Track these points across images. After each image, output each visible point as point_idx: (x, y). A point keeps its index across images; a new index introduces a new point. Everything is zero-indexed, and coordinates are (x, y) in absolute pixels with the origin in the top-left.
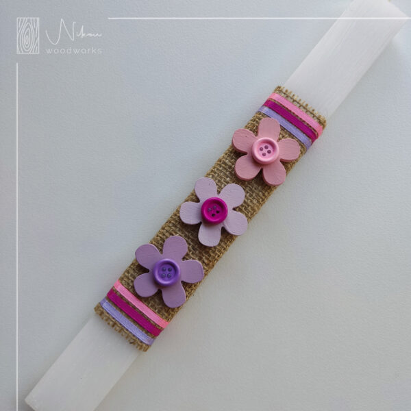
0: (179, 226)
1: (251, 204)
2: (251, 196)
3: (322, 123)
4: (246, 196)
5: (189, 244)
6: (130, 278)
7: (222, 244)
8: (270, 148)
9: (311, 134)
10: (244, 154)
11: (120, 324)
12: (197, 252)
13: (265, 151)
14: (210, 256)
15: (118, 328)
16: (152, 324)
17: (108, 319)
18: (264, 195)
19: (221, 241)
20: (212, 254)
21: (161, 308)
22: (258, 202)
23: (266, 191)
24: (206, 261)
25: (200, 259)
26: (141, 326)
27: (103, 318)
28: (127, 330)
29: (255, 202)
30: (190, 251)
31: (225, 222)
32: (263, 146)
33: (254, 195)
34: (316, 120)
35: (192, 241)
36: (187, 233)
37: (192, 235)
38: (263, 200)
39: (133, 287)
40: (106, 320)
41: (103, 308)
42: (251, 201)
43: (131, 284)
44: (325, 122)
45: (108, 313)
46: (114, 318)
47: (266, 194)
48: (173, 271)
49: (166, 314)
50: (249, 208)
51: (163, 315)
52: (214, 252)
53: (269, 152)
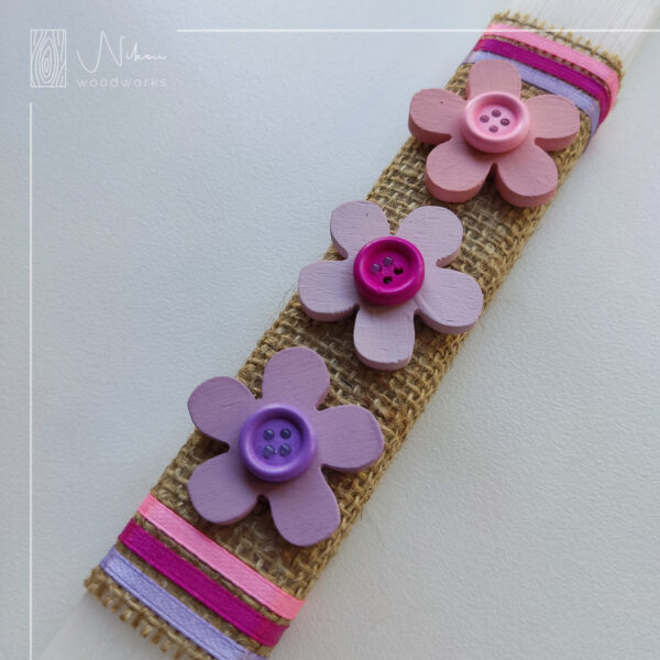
0: (299, 330)
1: (479, 255)
2: (476, 236)
3: (614, 66)
4: (464, 239)
5: (333, 371)
6: (180, 479)
7: (421, 361)
8: (505, 114)
9: (594, 88)
10: (445, 138)
11: (157, 616)
12: (356, 389)
13: (495, 121)
14: (392, 395)
15: (149, 629)
16: (247, 608)
17: (120, 604)
18: (509, 231)
19: (417, 353)
20: (398, 391)
21: (272, 554)
22: (498, 249)
23: (513, 222)
24: (384, 411)
25: (368, 405)
26: (217, 615)
27: (105, 604)
28: (177, 632)
29: (490, 249)
30: (337, 389)
31: (419, 295)
32: (488, 112)
33: (484, 233)
34: (600, 60)
35: (340, 361)
36: (322, 344)
37: (337, 346)
38: (509, 246)
39: (188, 503)
40: (116, 607)
41: (106, 574)
42: (480, 249)
43: (183, 496)
44: (619, 63)
45: (120, 587)
46: (137, 600)
47: (514, 229)
48: (294, 438)
49: (288, 573)
50: (478, 265)
51: (279, 575)
52: (401, 384)
53: (505, 122)
